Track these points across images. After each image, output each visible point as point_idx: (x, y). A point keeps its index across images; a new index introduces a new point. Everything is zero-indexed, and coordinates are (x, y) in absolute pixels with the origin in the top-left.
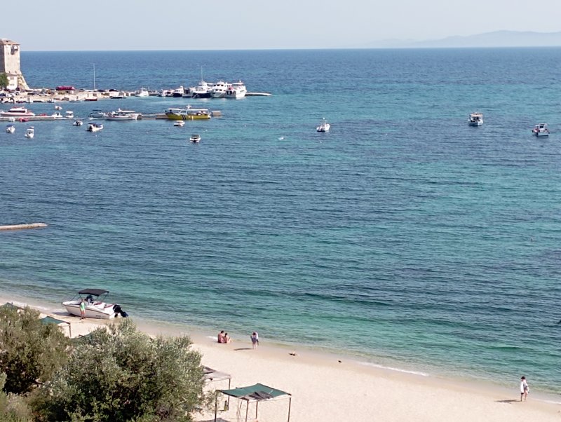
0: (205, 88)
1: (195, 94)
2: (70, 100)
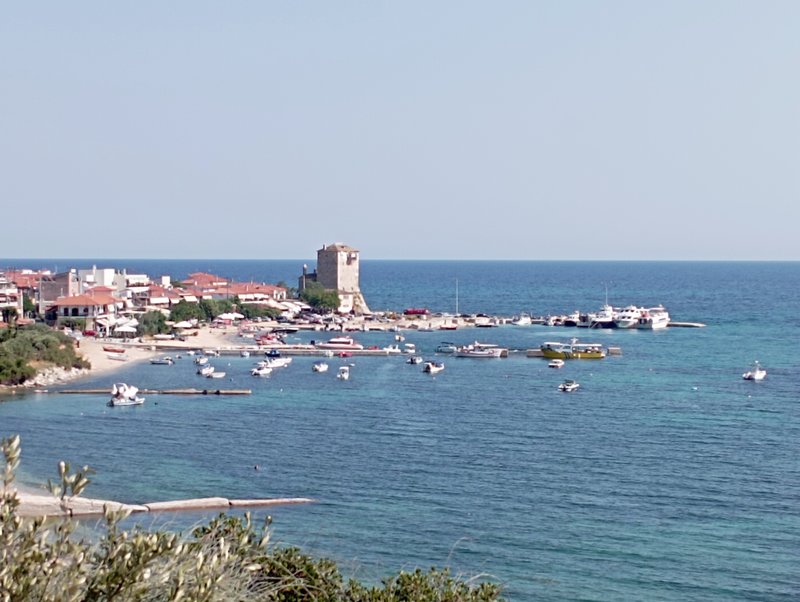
2: (419, 328)
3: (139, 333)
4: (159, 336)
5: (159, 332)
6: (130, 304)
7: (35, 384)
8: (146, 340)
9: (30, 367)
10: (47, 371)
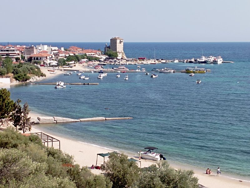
0: (204, 59)
1: (199, 62)
2: (144, 63)
3: (58, 65)
4: (64, 66)
5: (64, 65)
6: (53, 56)
7: (30, 81)
8: (60, 68)
9: (28, 76)
10: (33, 78)
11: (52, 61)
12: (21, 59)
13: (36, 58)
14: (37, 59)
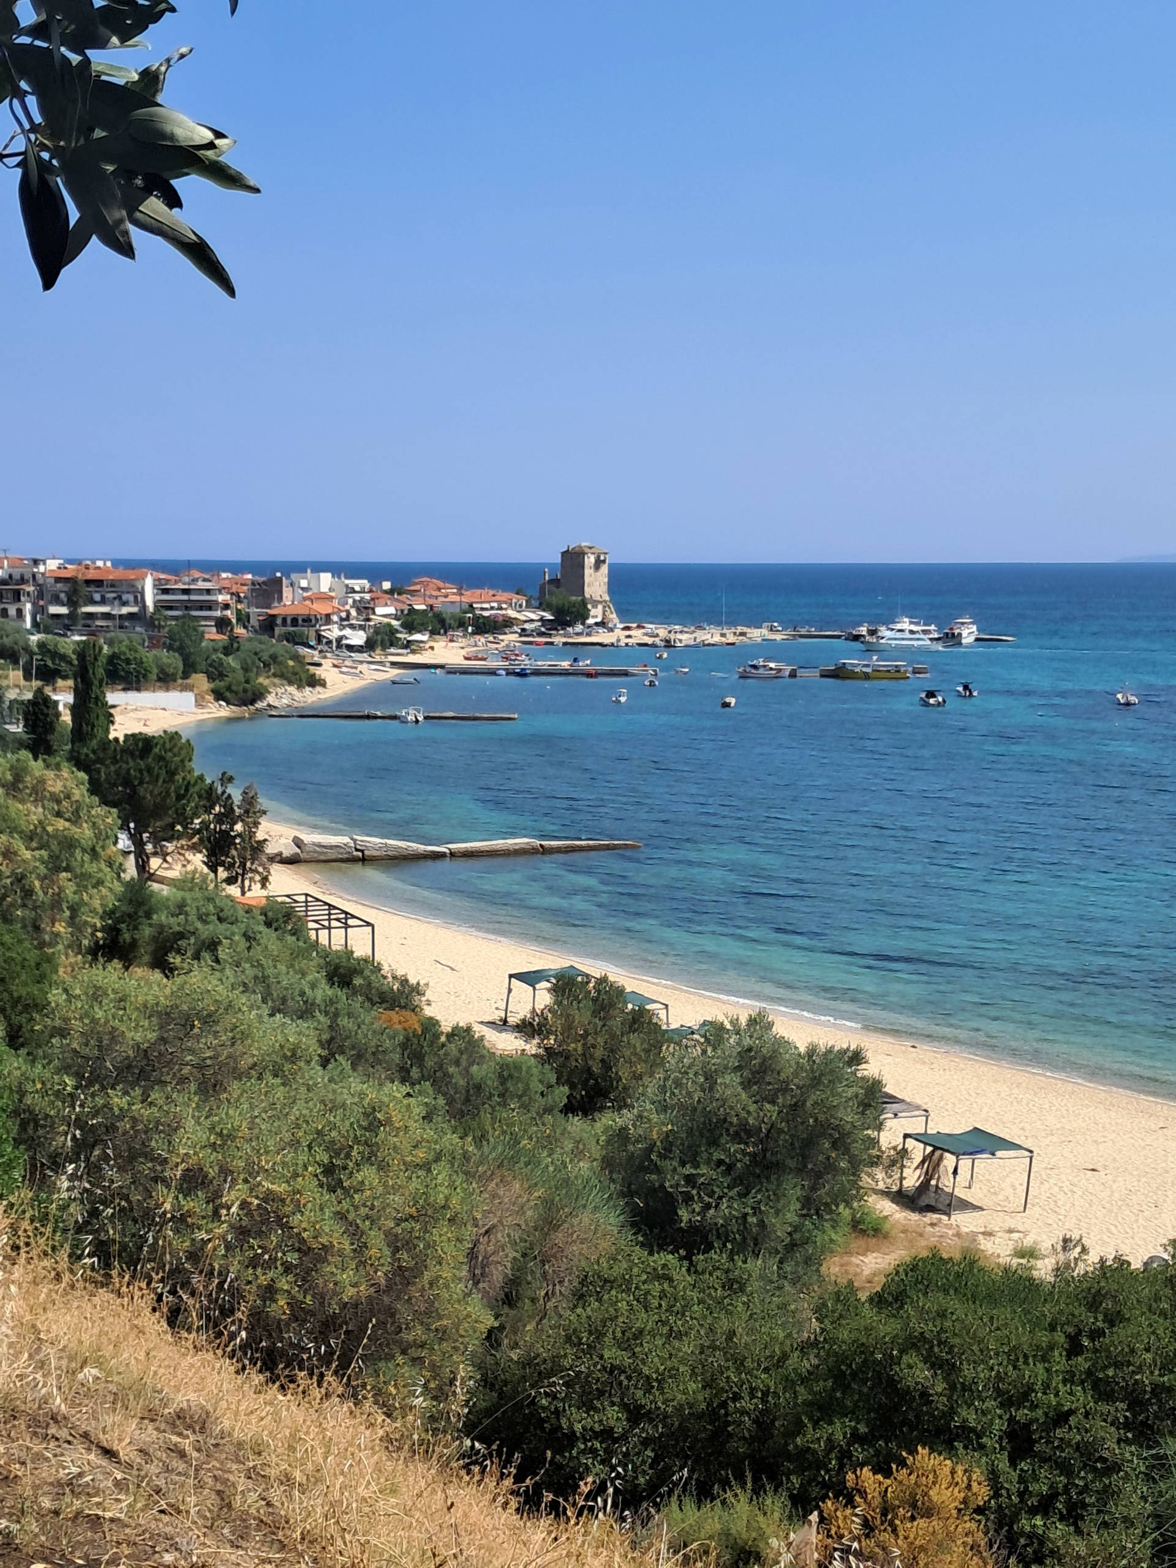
3: (370, 646)
5: (392, 645)
7: (269, 705)
8: (378, 655)
9: (261, 684)
10: (280, 691)
11: (347, 632)
12: (234, 621)
13: (289, 621)
14: (295, 621)
